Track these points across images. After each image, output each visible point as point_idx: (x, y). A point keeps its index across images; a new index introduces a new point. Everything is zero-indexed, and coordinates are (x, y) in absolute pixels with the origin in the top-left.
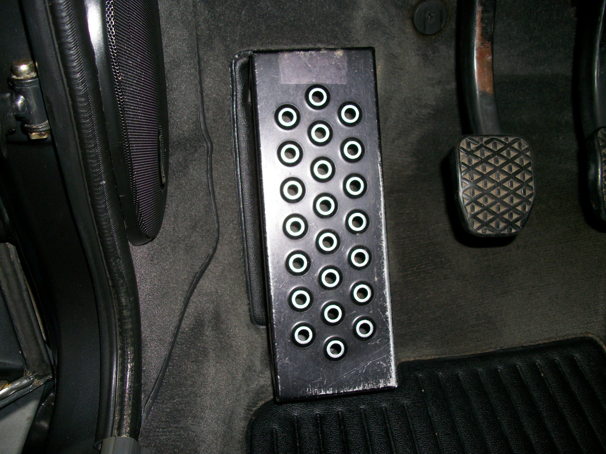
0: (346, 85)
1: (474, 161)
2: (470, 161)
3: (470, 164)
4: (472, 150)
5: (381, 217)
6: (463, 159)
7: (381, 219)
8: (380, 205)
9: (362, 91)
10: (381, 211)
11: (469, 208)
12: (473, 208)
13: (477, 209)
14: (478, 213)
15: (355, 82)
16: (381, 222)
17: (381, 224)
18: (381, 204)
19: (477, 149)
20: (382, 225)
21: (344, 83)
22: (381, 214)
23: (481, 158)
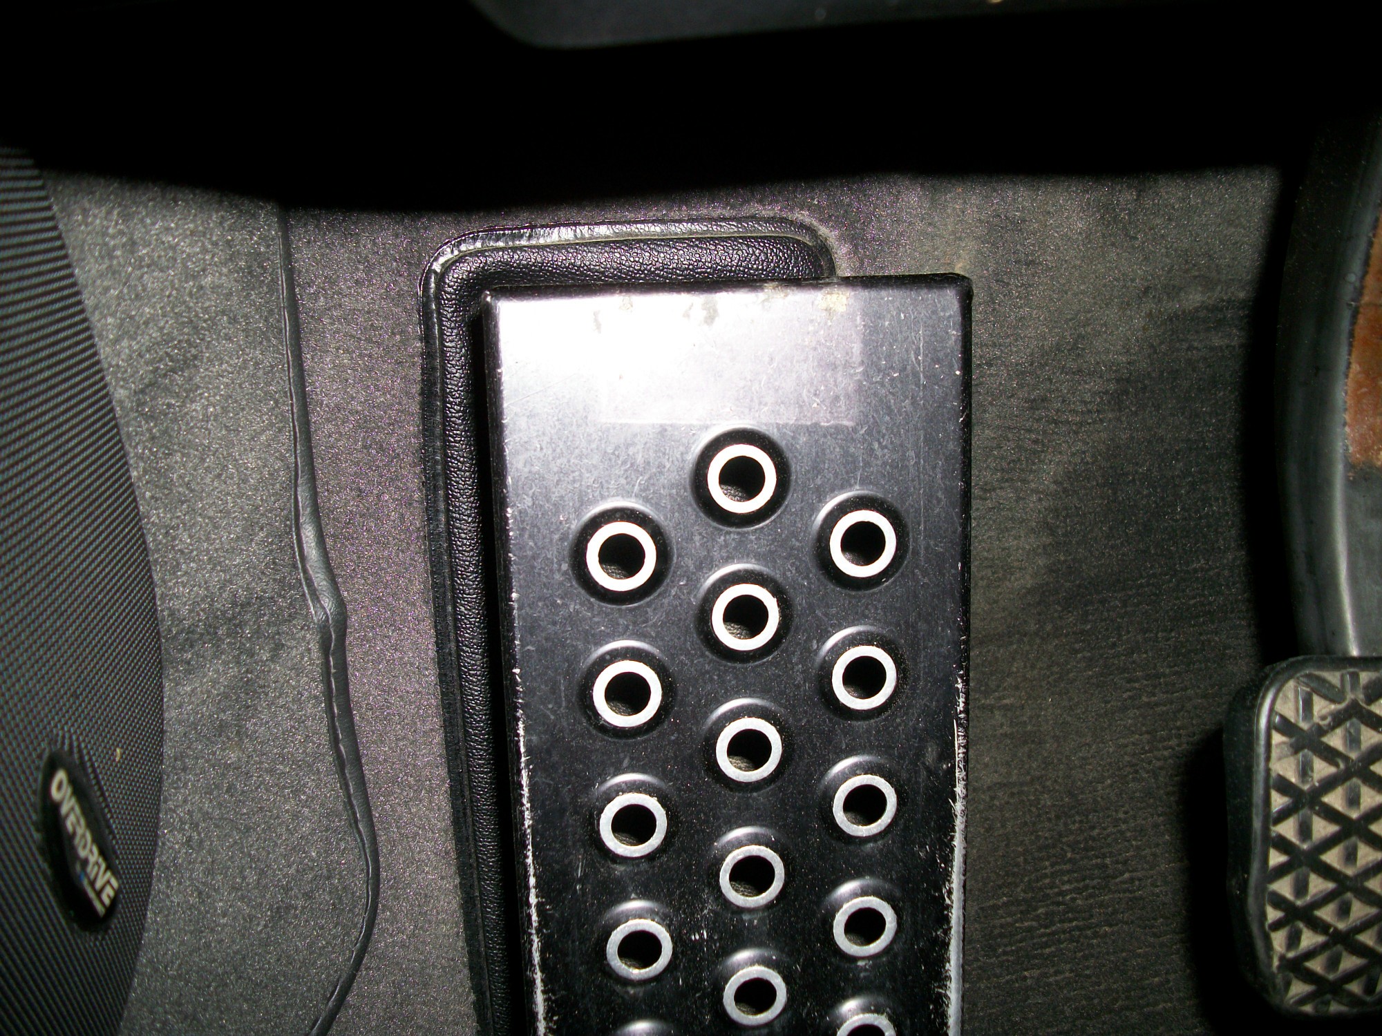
0: (855, 430)
1: (1322, 769)
2: (1305, 770)
3: (1303, 782)
4: (1319, 727)
5: (948, 901)
6: (1280, 759)
7: (949, 907)
8: (948, 860)
9: (911, 453)
10: (950, 882)
11: (1279, 940)
12: (1293, 940)
13: (1309, 939)
14: (1310, 954)
15: (887, 418)
16: (947, 919)
17: (945, 927)
18: (952, 861)
19: (1338, 720)
20: (950, 928)
21: (846, 423)
22: (950, 892)
23: (1346, 759)
